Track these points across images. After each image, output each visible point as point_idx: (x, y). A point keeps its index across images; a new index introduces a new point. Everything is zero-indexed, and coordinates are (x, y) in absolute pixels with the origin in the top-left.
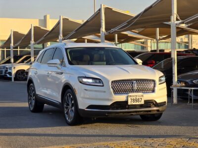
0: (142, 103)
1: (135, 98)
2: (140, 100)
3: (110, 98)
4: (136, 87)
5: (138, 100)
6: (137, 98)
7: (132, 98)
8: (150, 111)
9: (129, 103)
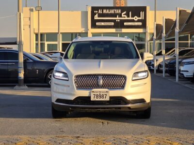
0: (108, 99)
1: (99, 94)
2: (105, 96)
3: (73, 93)
4: (101, 82)
5: (102, 96)
6: (101, 94)
7: (96, 94)
8: (120, 108)
9: (92, 99)
